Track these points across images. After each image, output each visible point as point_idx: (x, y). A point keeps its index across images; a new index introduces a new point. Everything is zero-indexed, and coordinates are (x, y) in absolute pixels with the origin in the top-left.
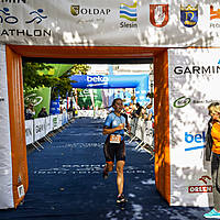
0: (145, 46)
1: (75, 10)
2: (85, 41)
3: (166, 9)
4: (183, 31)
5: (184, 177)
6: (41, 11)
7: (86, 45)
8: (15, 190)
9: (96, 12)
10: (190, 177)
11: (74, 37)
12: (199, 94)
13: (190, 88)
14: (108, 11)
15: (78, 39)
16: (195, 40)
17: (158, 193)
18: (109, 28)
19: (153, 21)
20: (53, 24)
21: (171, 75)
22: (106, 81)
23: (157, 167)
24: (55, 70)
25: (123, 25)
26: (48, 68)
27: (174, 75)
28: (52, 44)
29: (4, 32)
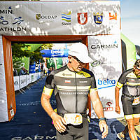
0: (75, 34)
1: (38, 17)
2: (43, 33)
3: (86, 15)
4: (94, 26)
6: (20, 18)
8: (9, 112)
9: (49, 17)
12: (104, 59)
13: (99, 56)
14: (56, 17)
16: (101, 31)
19: (79, 21)
22: (62, 53)
25: (63, 24)
26: (27, 46)
27: (91, 50)
28: (26, 35)
29: (1, 29)
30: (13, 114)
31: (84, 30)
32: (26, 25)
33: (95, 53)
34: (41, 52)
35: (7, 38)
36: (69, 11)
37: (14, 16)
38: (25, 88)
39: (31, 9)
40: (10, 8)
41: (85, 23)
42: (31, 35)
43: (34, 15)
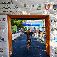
0: (44, 15)
1: (25, 6)
3: (49, 5)
4: (53, 11)
5: (54, 49)
7: (28, 15)
8: (9, 52)
9: (31, 6)
10: (56, 50)
11: (25, 13)
13: (56, 26)
14: (34, 6)
15: (26, 13)
17: (47, 53)
18: (34, 10)
20: (20, 9)
21: (50, 22)
22: (31, 24)
23: (46, 47)
24: (18, 21)
25: (38, 9)
26: (17, 21)
27: (51, 22)
28: (19, 14)
29: (7, 12)
30: (11, 54)
37: (13, 5)
39: (22, 2)
40: (12, 1)
43: (23, 5)
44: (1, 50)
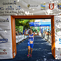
0: (47, 15)
1: (29, 6)
2: (31, 14)
3: (53, 4)
4: (57, 10)
6: (20, 6)
8: (13, 54)
9: (34, 6)
19: (50, 8)
26: (22, 21)
29: (11, 12)
30: (15, 55)
31: (52, 13)
32: (22, 10)
33: (58, 25)
34: (29, 24)
35: (13, 17)
36: (44, 2)
38: (21, 42)
40: (15, 2)
41: (53, 9)
42: (25, 15)
44: (5, 51)
